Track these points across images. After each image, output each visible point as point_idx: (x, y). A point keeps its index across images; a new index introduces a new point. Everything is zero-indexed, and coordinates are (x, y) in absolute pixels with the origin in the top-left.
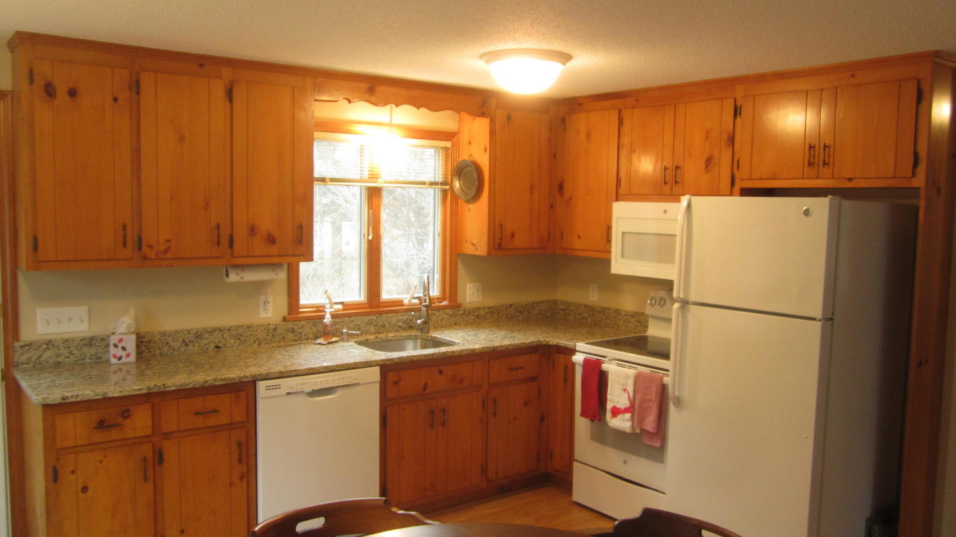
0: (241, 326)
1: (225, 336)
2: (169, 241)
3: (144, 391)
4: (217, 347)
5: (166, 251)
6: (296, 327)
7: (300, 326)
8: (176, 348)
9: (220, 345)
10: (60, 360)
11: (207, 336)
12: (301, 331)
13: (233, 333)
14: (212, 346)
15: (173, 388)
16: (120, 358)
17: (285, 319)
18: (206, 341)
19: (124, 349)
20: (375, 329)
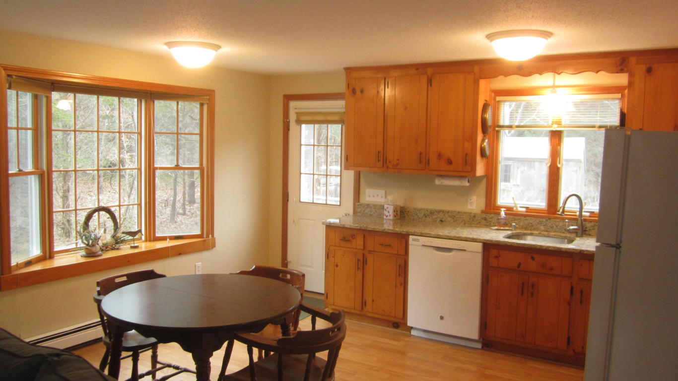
0: (455, 211)
1: (446, 215)
2: (398, 160)
3: (359, 228)
4: (441, 221)
5: (397, 164)
6: (487, 217)
7: (490, 217)
8: (421, 217)
9: (443, 220)
10: (372, 213)
11: (436, 213)
12: (491, 220)
13: (450, 214)
14: (439, 220)
15: (370, 229)
16: (387, 216)
17: (483, 212)
18: (436, 217)
19: (389, 212)
20: (545, 228)
